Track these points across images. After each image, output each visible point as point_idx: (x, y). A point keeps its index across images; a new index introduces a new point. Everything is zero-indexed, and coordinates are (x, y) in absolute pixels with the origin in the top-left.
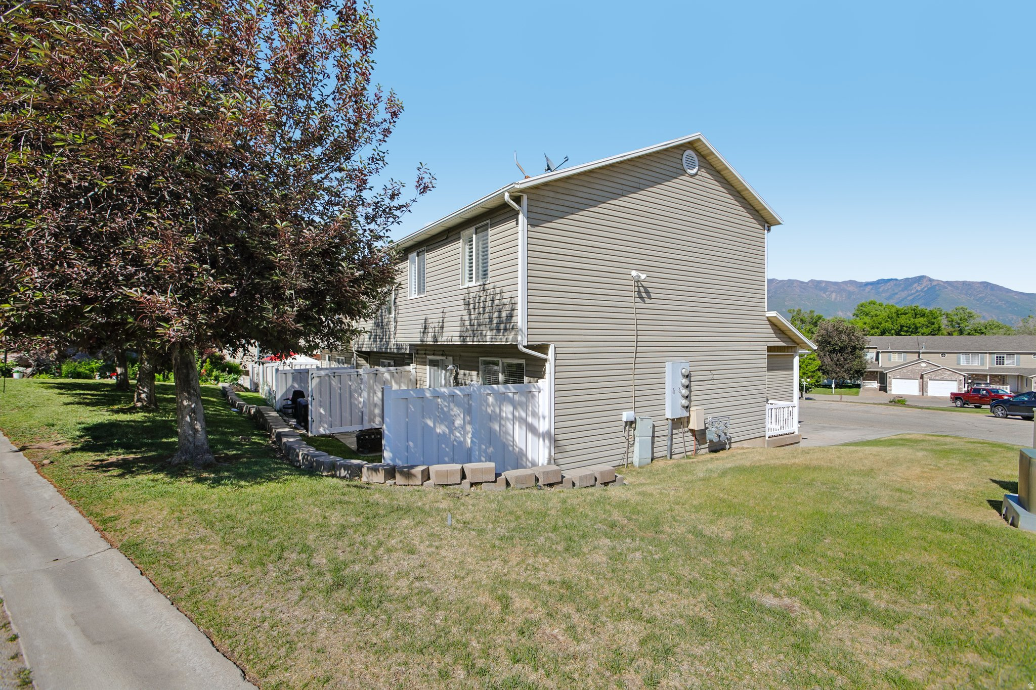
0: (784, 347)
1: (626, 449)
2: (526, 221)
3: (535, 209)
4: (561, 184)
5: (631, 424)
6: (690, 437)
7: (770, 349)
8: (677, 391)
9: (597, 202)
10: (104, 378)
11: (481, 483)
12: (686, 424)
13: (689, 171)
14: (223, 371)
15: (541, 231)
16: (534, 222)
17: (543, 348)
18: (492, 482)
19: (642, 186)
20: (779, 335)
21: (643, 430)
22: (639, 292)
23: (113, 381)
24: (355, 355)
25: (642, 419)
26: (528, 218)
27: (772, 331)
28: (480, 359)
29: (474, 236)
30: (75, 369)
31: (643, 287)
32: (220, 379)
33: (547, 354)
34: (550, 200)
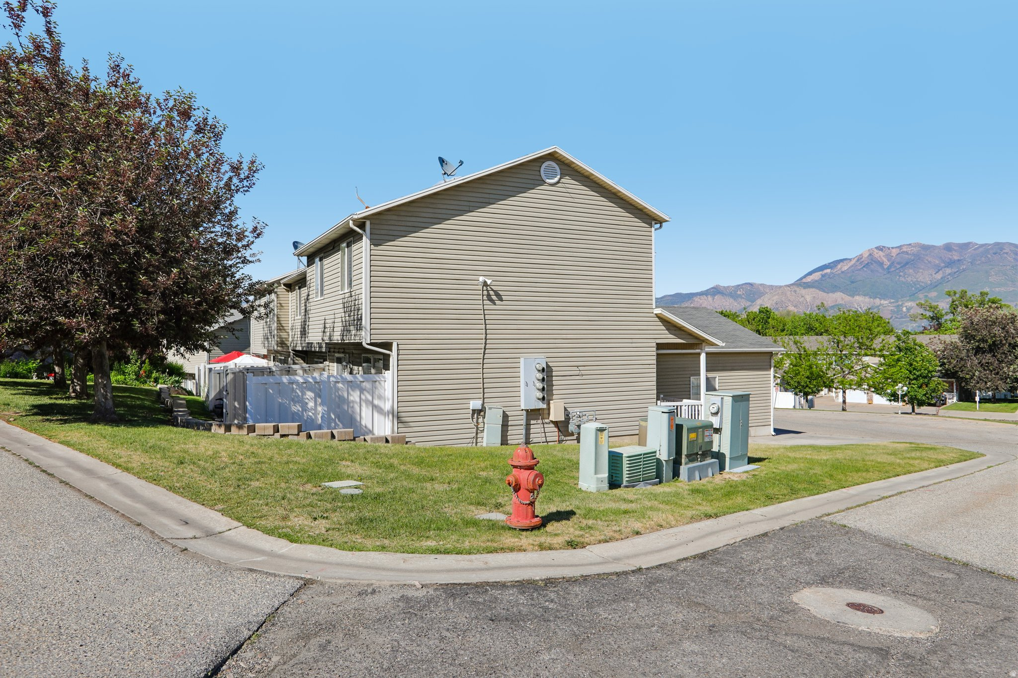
0: (684, 343)
1: (474, 434)
2: (368, 242)
3: (378, 232)
4: (404, 208)
5: (479, 412)
6: (552, 428)
7: (660, 346)
8: (531, 384)
9: (441, 220)
10: (41, 379)
11: (288, 435)
12: (547, 416)
13: (548, 181)
14: (164, 372)
15: (383, 249)
16: (376, 242)
17: (388, 346)
18: (295, 435)
19: (491, 201)
20: (674, 332)
21: (493, 419)
22: (489, 295)
23: (51, 380)
24: (291, 354)
25: (490, 408)
26: (371, 240)
27: (663, 328)
28: (363, 355)
29: (346, 249)
30: (13, 370)
31: (492, 290)
32: (160, 381)
33: (391, 350)
34: (393, 222)
